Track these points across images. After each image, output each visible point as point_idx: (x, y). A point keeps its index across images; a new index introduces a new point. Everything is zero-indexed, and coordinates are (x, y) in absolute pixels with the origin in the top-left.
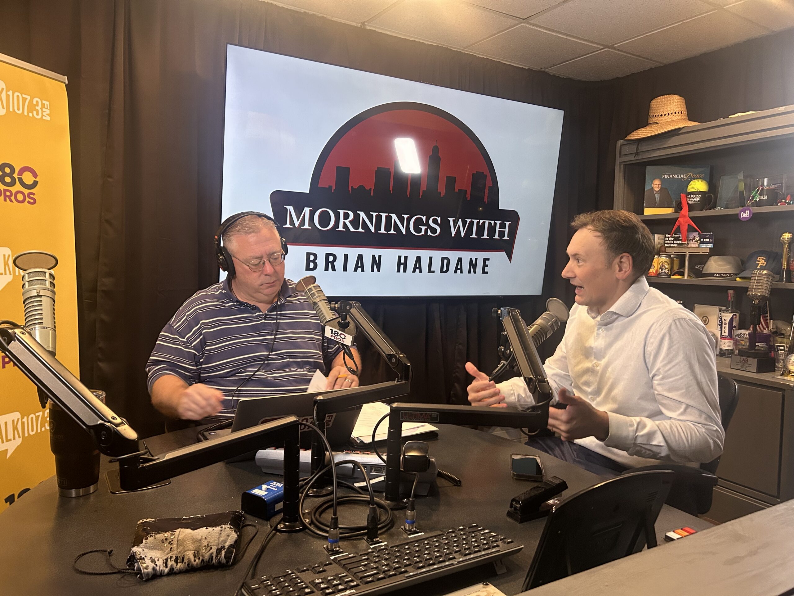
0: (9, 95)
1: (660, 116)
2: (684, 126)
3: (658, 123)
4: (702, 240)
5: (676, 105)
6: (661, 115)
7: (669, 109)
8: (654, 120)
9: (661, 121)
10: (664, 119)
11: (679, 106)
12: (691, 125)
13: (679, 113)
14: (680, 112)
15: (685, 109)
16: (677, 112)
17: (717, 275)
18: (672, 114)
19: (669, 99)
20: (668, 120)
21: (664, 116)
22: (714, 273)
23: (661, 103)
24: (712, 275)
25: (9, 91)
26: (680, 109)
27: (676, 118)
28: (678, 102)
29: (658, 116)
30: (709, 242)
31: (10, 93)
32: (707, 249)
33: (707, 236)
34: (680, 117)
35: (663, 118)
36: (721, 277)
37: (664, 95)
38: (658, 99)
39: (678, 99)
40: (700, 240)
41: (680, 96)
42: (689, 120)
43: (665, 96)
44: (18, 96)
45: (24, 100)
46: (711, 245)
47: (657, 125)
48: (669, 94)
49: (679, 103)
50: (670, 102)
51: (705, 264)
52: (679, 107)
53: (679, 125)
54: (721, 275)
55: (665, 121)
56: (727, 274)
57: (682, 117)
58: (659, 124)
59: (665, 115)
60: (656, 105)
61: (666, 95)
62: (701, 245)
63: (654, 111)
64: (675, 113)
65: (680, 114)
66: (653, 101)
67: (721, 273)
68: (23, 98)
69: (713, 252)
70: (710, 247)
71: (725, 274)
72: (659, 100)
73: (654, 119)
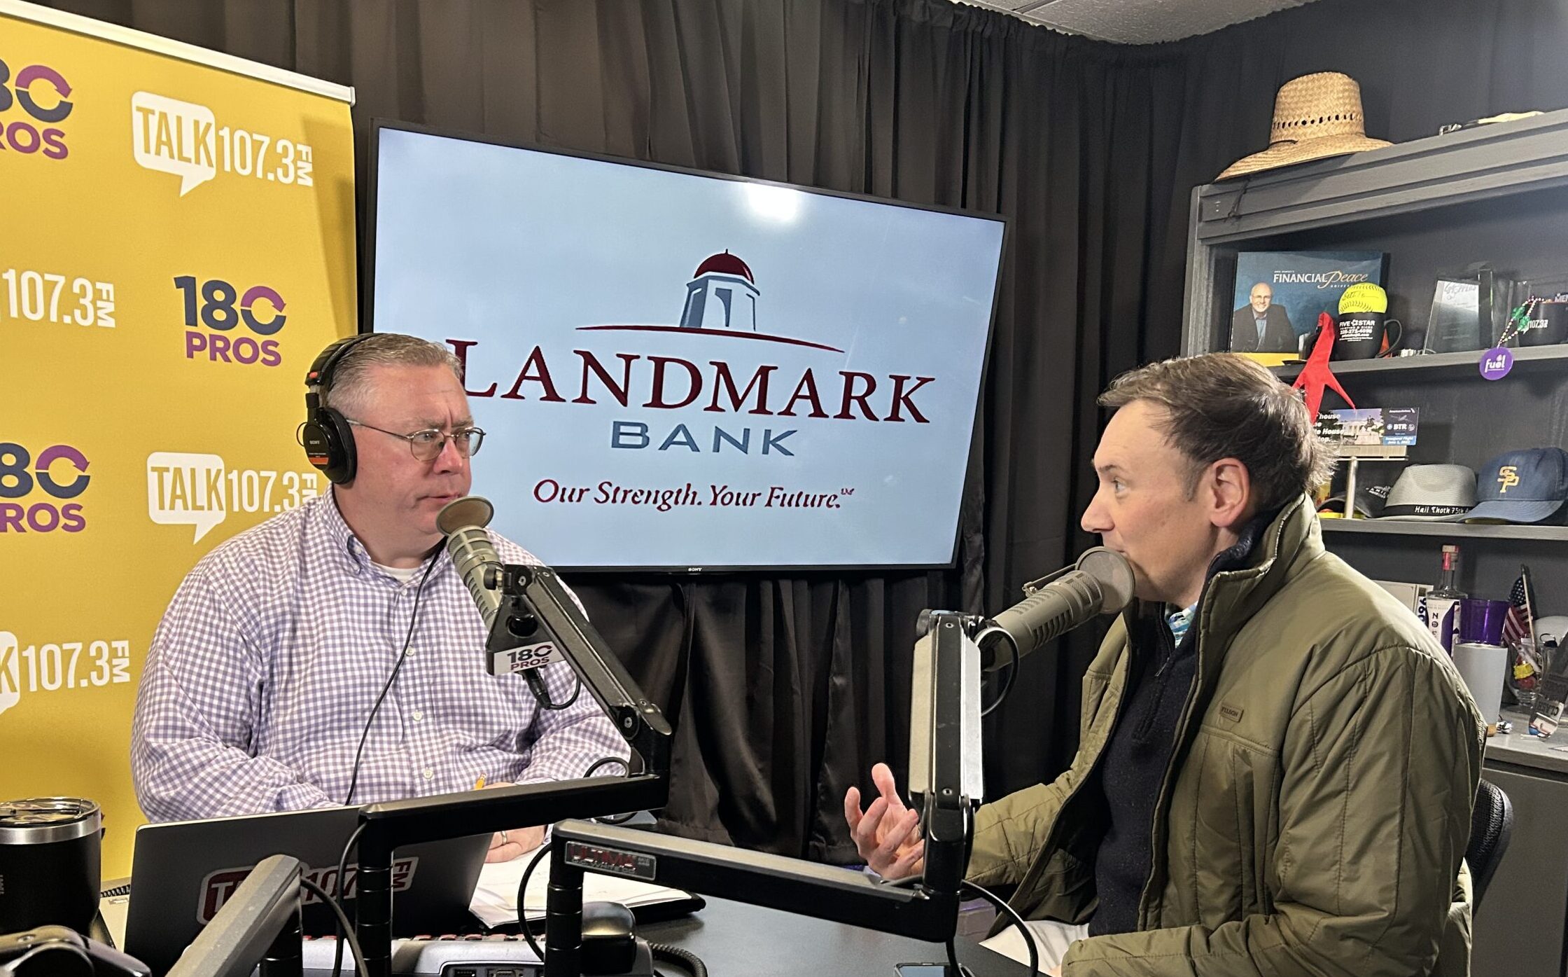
1: (1300, 124)
2: (1358, 150)
3: (1294, 142)
4: (1389, 427)
5: (1339, 98)
6: (1304, 123)
7: (1322, 108)
8: (1286, 134)
9: (1303, 138)
10: (1309, 131)
11: (1347, 101)
12: (1374, 148)
13: (1345, 118)
14: (1348, 115)
15: (1360, 109)
16: (1341, 116)
17: (1422, 510)
18: (1329, 119)
19: (1322, 82)
20: (1320, 135)
21: (1309, 124)
22: (1415, 506)
23: (1304, 92)
24: (1410, 510)
26: (1348, 107)
27: (1339, 130)
28: (1345, 90)
29: (1296, 124)
30: (1407, 433)
32: (1401, 451)
33: (1403, 418)
34: (1347, 129)
35: (1309, 129)
36: (1430, 514)
37: (1312, 73)
38: (1297, 84)
39: (1345, 84)
40: (1385, 427)
41: (1349, 76)
42: (1368, 137)
43: (1315, 75)
46: (1411, 438)
47: (1293, 146)
48: (1322, 72)
49: (1346, 94)
50: (1324, 90)
51: (1392, 486)
52: (1345, 104)
53: (1347, 146)
54: (1430, 510)
55: (1313, 136)
56: (1446, 507)
57: (1353, 128)
58: (1299, 144)
59: (1313, 122)
60: (1292, 97)
61: (1317, 72)
62: (1387, 438)
63: (1286, 113)
64: (1337, 118)
65: (1348, 119)
66: (1285, 88)
67: (1431, 507)
69: (1416, 456)
70: (1409, 443)
71: (1441, 507)
72: (1300, 86)
73: (1285, 132)
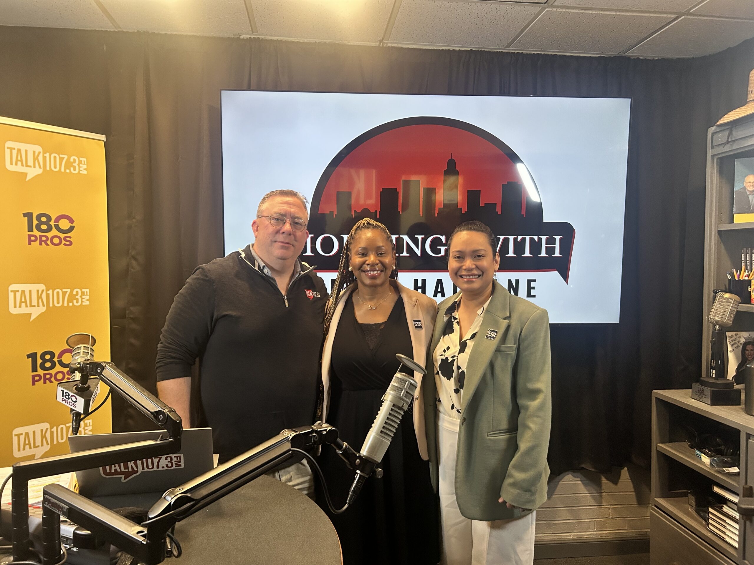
0: (46, 157)
25: (46, 153)
31: (47, 155)
44: (55, 157)
45: (61, 159)
68: (60, 157)
